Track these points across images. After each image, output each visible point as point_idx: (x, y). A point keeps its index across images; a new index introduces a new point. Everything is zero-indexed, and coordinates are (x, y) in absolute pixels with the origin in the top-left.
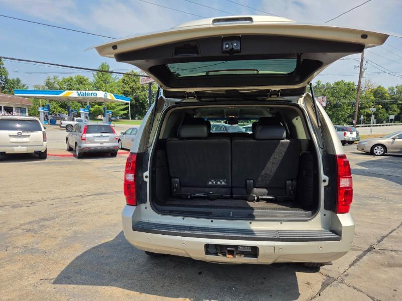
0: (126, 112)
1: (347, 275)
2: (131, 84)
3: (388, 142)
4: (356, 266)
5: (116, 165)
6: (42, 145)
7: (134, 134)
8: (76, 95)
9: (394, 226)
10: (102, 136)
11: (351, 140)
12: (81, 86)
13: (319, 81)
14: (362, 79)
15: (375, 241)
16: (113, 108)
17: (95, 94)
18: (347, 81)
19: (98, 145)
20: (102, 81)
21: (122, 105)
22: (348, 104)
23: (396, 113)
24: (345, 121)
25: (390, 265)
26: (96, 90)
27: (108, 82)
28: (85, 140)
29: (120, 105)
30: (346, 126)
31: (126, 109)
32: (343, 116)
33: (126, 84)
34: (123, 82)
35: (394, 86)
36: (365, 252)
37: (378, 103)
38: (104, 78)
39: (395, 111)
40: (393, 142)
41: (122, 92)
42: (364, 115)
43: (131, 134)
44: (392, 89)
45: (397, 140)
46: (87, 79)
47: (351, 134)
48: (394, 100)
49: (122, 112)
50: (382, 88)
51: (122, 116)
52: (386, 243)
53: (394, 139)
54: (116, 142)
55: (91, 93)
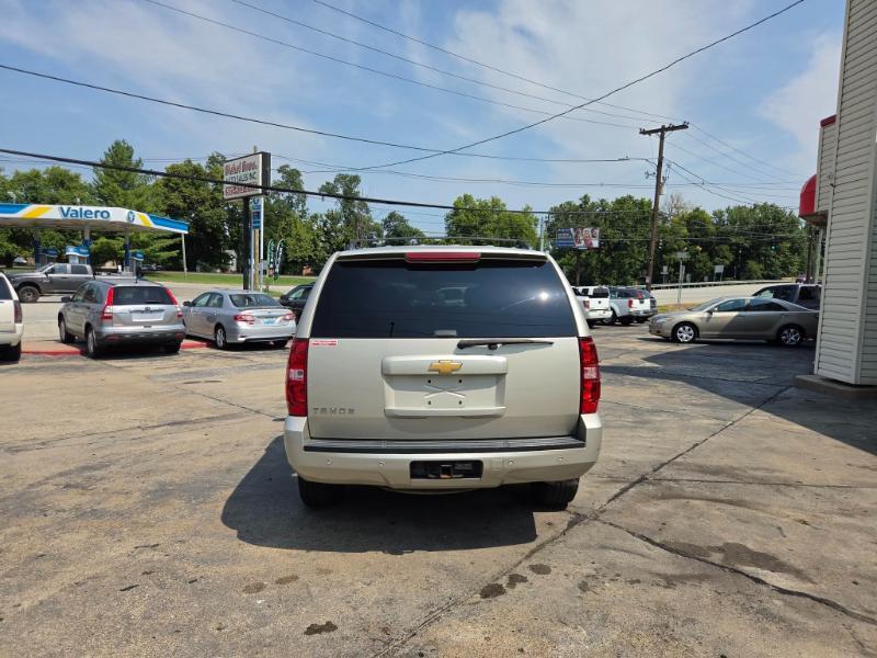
0: (174, 253)
1: (602, 512)
2: (184, 189)
3: (701, 318)
4: (618, 501)
5: (185, 370)
6: (13, 332)
7: (214, 306)
8: (58, 216)
9: (683, 449)
10: (147, 310)
11: (642, 314)
12: (63, 192)
13: (586, 197)
14: (661, 197)
15: (650, 470)
16: (144, 245)
17: (105, 215)
19: (140, 329)
20: (116, 182)
21: (165, 238)
22: (640, 244)
23: (727, 262)
24: (635, 276)
25: (664, 497)
26: (101, 204)
27: (132, 186)
28: (110, 318)
29: (159, 238)
30: (636, 287)
31: (177, 246)
32: (631, 267)
33: (173, 190)
34: (166, 185)
35: (724, 209)
36: (633, 484)
37: (695, 243)
38: (119, 175)
39: (725, 257)
40: (709, 319)
41: (165, 207)
42: (670, 266)
43: (207, 305)
44: (718, 214)
45: (715, 314)
46: (77, 177)
47: (642, 302)
48: (723, 237)
49: (165, 255)
50: (703, 212)
51: (163, 262)
52: (665, 472)
53: (710, 312)
54: (178, 322)
55: (94, 212)
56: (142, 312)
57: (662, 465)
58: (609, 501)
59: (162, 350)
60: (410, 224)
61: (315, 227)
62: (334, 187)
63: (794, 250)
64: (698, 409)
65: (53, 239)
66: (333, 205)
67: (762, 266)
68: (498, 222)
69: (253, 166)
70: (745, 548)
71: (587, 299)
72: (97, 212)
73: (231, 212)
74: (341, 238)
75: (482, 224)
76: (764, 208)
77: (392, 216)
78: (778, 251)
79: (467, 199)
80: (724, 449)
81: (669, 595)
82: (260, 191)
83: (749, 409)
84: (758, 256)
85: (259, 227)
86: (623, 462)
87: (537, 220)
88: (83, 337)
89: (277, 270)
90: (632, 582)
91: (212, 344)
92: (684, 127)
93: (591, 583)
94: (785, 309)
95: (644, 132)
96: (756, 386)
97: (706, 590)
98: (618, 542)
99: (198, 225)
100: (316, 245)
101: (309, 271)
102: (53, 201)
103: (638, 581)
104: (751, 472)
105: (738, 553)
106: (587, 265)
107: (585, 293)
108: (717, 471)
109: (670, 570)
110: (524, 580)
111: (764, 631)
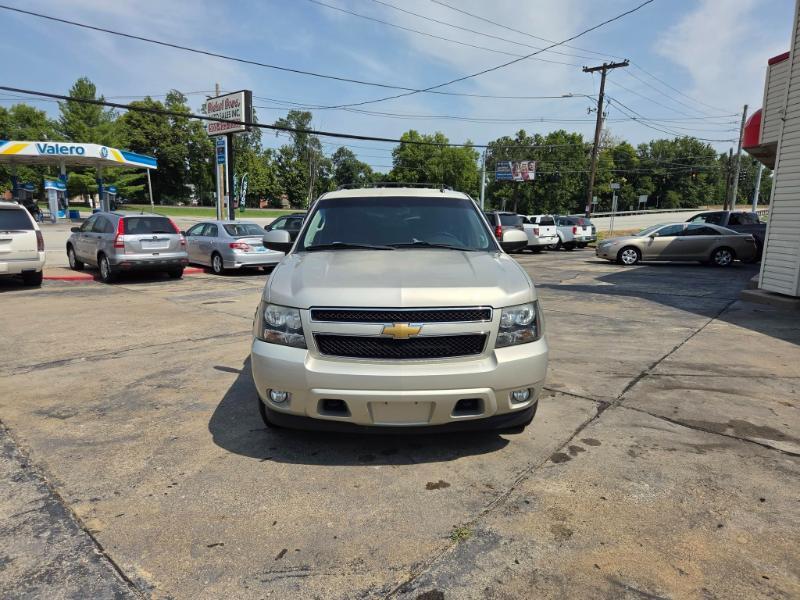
0: (141, 187)
1: (623, 399)
2: (146, 127)
3: (644, 243)
4: (631, 391)
5: (193, 293)
6: (37, 259)
7: (210, 235)
8: (36, 152)
9: (667, 351)
10: (155, 239)
11: (583, 240)
12: (29, 129)
13: (522, 131)
15: (647, 368)
16: (111, 180)
17: (80, 151)
18: (569, 132)
19: (150, 256)
20: (81, 118)
21: (132, 173)
22: (572, 176)
23: (650, 192)
24: (566, 206)
25: (668, 388)
26: (68, 140)
27: (96, 123)
28: (122, 246)
29: (126, 173)
30: (568, 215)
31: (143, 181)
32: (562, 198)
33: (136, 127)
34: (128, 122)
35: (648, 143)
36: (638, 379)
37: (620, 175)
38: (84, 112)
39: (648, 189)
40: (650, 243)
41: (129, 143)
42: (599, 196)
43: (202, 234)
44: (643, 148)
45: (657, 239)
46: (42, 114)
47: (585, 229)
48: (646, 169)
49: (132, 189)
50: (628, 146)
51: (132, 195)
52: (659, 369)
53: (652, 237)
54: (182, 250)
55: (69, 148)
56: (150, 240)
57: (655, 364)
58: (624, 392)
59: (167, 275)
60: (358, 158)
61: (270, 163)
62: (287, 123)
63: (709, 181)
64: (665, 319)
65: (24, 174)
66: (286, 140)
67: (680, 196)
68: (442, 157)
69: (236, 104)
70: (749, 424)
71: (537, 226)
72: (72, 148)
73: (191, 147)
74: (295, 172)
75: (427, 158)
76: (684, 142)
77: (341, 151)
78: (695, 181)
79: (412, 134)
80: (702, 351)
81: (703, 459)
82: (243, 127)
83: (709, 319)
84: (677, 186)
85: (223, 162)
86: (621, 362)
87: (477, 154)
88: (96, 264)
89: (243, 203)
90: (670, 450)
91: (209, 270)
92: (624, 64)
93: (637, 451)
94: (719, 233)
95: (586, 70)
96: (707, 300)
97: (730, 454)
98: (645, 422)
99: (162, 160)
100: (272, 179)
101: (266, 204)
102: (21, 138)
103: (675, 450)
104: (732, 368)
105: (745, 429)
106: (523, 196)
107: (533, 221)
108: (702, 368)
109: (697, 441)
110: (582, 450)
111: (788, 482)
